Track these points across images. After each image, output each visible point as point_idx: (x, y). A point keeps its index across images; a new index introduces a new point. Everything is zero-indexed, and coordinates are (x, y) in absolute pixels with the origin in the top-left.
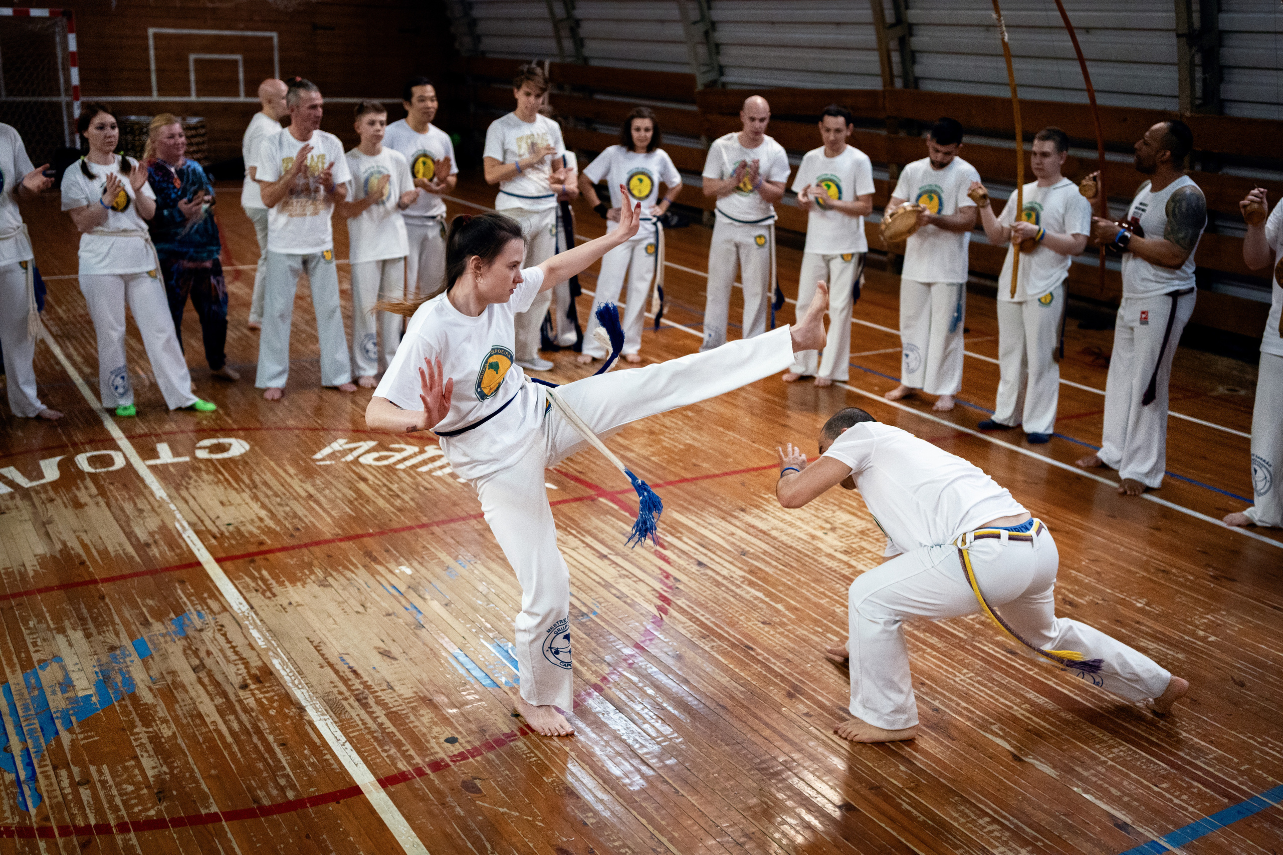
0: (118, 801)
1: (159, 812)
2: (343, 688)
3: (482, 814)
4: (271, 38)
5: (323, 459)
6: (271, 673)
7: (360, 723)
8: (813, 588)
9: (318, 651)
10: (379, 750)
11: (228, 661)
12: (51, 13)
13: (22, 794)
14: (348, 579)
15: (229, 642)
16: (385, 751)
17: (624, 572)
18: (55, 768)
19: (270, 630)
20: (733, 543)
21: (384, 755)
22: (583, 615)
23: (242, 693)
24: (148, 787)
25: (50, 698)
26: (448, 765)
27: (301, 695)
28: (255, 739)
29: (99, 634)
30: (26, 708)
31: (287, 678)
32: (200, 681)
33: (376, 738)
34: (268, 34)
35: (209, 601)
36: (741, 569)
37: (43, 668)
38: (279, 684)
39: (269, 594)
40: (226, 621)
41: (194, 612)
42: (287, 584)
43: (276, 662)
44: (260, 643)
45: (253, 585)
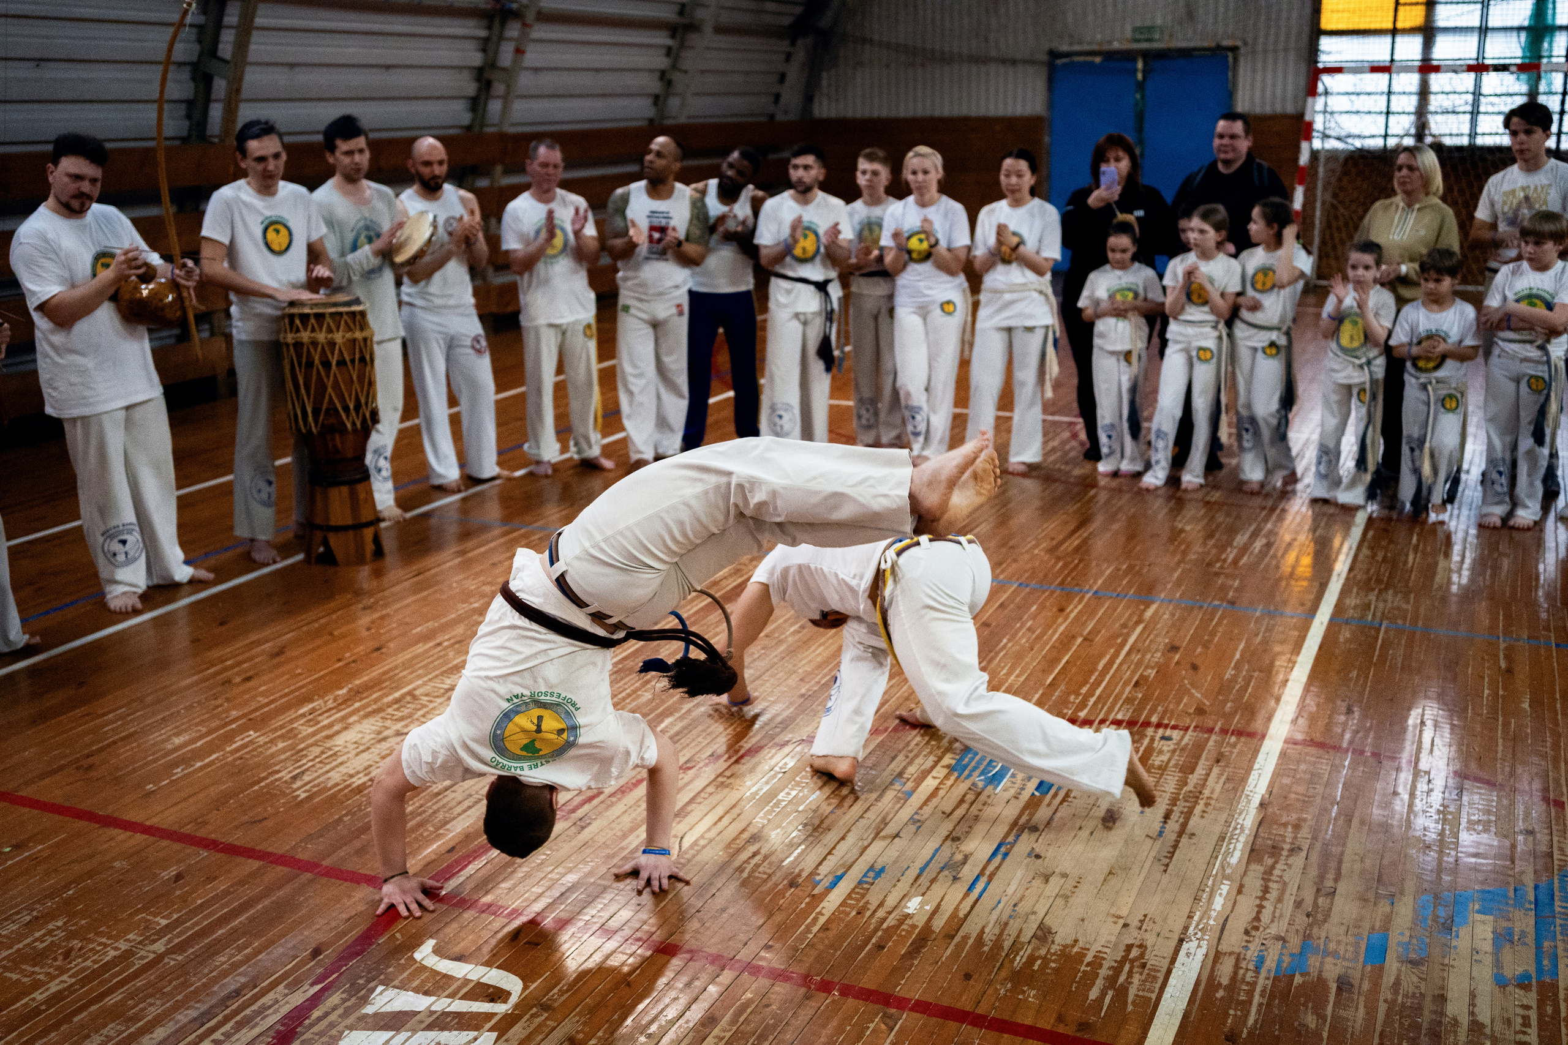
6: (1252, 850)
9: (1173, 853)
15: (1261, 907)
16: (1232, 752)
19: (1197, 899)
25: (1531, 930)
26: (1197, 727)
27: (1247, 821)
29: (1422, 995)
31: (1242, 839)
33: (1228, 762)
35: (1225, 981)
37: (1526, 976)
38: (1257, 837)
39: (1135, 953)
40: (1233, 940)
41: (1263, 974)
42: (1089, 958)
43: (1234, 860)
44: (1225, 889)
45: (1136, 979)
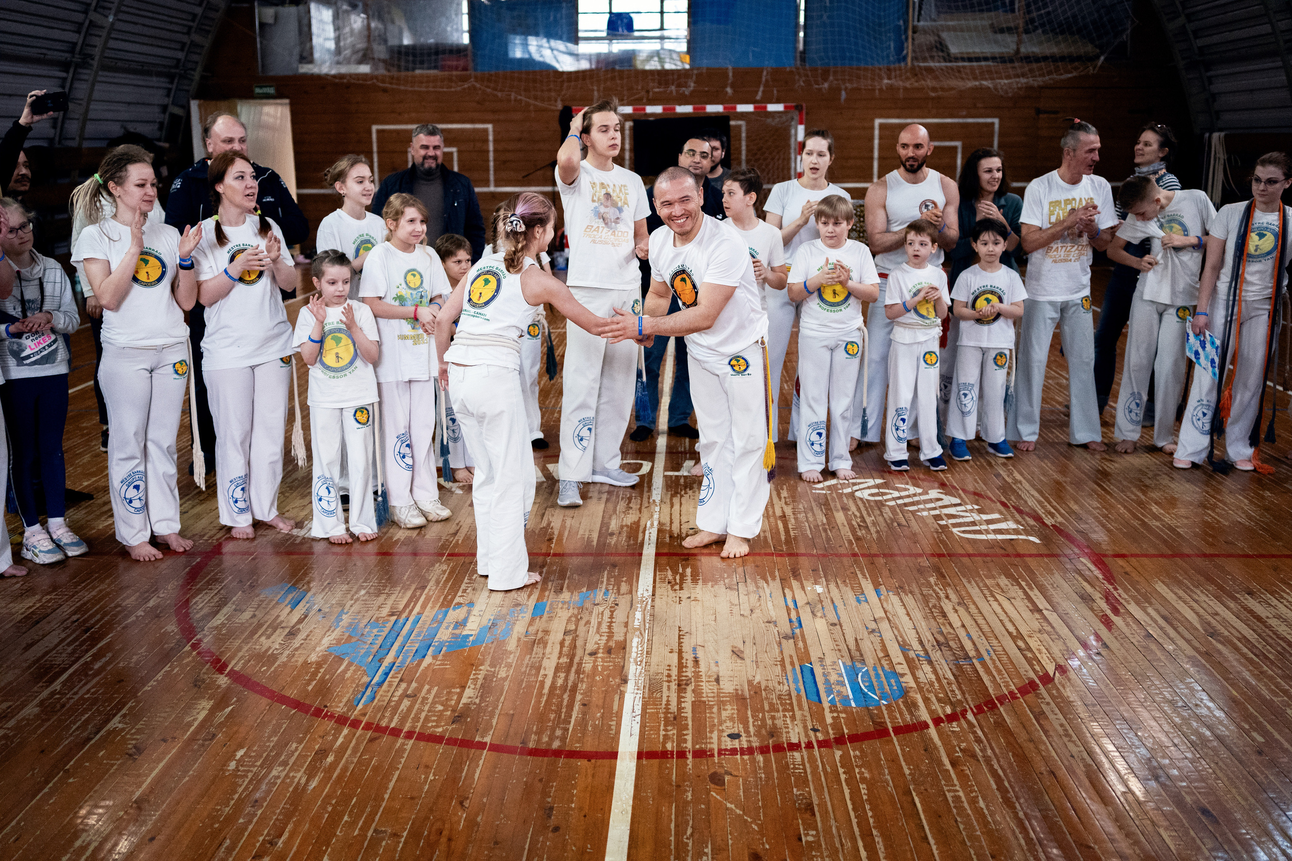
0: (423, 715)
1: (445, 731)
2: (674, 672)
3: (708, 804)
4: (993, 124)
5: (822, 489)
6: (624, 648)
7: (664, 702)
8: (1277, 685)
9: (680, 639)
10: (662, 728)
11: (598, 632)
12: (786, 107)
13: (364, 693)
14: (758, 587)
15: (611, 617)
16: (666, 730)
17: (1049, 629)
18: (401, 680)
19: (652, 615)
20: (1209, 624)
21: (662, 733)
22: (967, 657)
23: (587, 658)
24: (453, 711)
25: (442, 631)
26: (712, 755)
27: (633, 671)
28: (566, 696)
30: (419, 635)
31: (634, 655)
32: (562, 644)
33: (666, 718)
34: (989, 120)
35: (623, 584)
36: (1195, 649)
37: (455, 609)
38: (624, 658)
39: (677, 587)
40: (624, 601)
41: (603, 590)
42: (700, 582)
43: (635, 641)
44: (636, 623)
45: (671, 578)
